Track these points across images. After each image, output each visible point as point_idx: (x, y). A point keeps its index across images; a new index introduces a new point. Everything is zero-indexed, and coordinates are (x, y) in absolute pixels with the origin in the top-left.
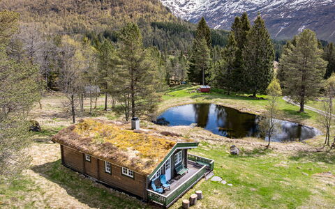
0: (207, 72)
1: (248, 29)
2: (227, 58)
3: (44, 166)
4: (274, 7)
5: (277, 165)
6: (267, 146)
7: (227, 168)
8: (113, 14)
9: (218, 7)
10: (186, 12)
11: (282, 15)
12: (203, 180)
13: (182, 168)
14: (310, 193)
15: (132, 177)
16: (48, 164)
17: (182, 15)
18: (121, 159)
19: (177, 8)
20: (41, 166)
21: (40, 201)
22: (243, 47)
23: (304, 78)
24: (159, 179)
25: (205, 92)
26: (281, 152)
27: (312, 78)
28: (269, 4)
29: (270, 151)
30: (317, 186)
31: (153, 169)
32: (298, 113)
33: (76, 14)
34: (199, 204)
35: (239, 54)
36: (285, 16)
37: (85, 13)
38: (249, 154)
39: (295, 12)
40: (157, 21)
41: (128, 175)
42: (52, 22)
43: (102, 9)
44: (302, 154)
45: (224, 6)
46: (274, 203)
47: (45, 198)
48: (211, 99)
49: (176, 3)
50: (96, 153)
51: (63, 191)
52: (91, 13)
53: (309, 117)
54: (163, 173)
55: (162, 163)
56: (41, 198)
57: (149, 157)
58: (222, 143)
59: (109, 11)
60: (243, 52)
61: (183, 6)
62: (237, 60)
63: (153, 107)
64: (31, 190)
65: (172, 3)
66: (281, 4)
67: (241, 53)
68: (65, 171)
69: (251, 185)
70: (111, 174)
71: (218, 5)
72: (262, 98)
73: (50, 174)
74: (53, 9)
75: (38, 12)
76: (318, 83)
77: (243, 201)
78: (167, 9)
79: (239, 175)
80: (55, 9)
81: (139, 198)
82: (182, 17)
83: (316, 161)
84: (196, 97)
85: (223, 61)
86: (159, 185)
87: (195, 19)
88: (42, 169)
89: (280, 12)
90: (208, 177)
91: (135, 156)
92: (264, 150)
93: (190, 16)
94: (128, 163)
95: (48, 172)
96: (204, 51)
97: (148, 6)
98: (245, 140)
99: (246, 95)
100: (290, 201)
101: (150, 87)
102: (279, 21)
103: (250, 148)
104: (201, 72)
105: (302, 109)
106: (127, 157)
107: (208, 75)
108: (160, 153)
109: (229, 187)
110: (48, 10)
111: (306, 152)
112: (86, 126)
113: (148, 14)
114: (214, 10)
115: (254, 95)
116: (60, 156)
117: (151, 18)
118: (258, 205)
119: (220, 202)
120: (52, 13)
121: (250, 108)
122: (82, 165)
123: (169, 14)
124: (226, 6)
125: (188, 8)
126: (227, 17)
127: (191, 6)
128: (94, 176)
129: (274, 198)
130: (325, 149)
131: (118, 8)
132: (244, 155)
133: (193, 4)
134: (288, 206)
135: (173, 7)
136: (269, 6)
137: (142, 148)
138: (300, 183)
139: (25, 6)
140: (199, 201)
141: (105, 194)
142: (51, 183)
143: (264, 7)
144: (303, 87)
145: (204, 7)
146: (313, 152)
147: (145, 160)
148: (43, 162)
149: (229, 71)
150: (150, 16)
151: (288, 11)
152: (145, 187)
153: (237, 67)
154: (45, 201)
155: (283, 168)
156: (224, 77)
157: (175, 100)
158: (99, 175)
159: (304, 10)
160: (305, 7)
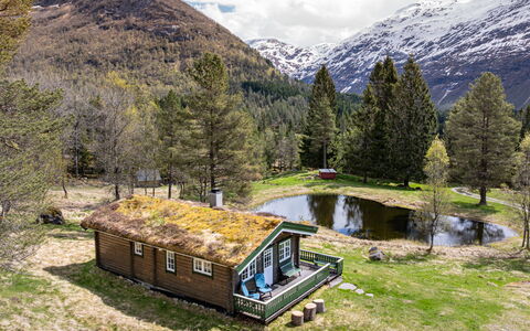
0: (330, 151)
1: (394, 81)
2: (361, 124)
3: (68, 267)
4: (434, 59)
5: (445, 272)
6: (429, 251)
7: (364, 273)
8: (182, 69)
9: (347, 60)
10: (297, 67)
11: (448, 71)
12: (325, 287)
13: (290, 267)
14: (502, 307)
15: (210, 274)
16: (75, 265)
17: (292, 72)
18: (191, 245)
19: (283, 61)
20: (63, 268)
21: (58, 308)
22: (387, 108)
23: (485, 150)
24: (253, 280)
25: (327, 179)
26: (451, 258)
27: (498, 150)
28: (426, 54)
29: (434, 257)
30: (512, 299)
31: (243, 258)
32: (477, 206)
33: (126, 69)
34: (319, 320)
35: (380, 118)
36: (453, 72)
37: (139, 67)
38: (399, 260)
39: (468, 65)
40: (252, 80)
41: (203, 272)
42: (88, 80)
43: (166, 61)
44: (485, 262)
45: (356, 57)
46: (444, 319)
47: (66, 304)
48: (338, 187)
49: (282, 52)
50: (151, 239)
51: (96, 298)
52: (149, 67)
53: (495, 212)
54: (260, 271)
55: (258, 249)
56: (60, 303)
57: (238, 241)
58: (355, 246)
59: (176, 65)
60: (387, 116)
61: (292, 57)
62: (377, 128)
63: (244, 186)
64: (44, 292)
65: (275, 54)
66: (445, 53)
67: (383, 117)
68: (101, 275)
69: (405, 296)
70: (175, 274)
71: (346, 56)
72: (418, 189)
73: (76, 278)
74: (89, 62)
75: (67, 66)
76: (508, 157)
77: (391, 316)
78: (268, 61)
79: (384, 282)
80: (93, 62)
81: (220, 309)
82: (290, 75)
83: (508, 270)
84: (313, 185)
85: (356, 128)
86: (254, 289)
87: (310, 77)
88: (65, 271)
89: (444, 67)
90: (333, 284)
91: (214, 241)
92: (425, 255)
93: (304, 72)
94: (203, 250)
95: (74, 275)
96: (326, 116)
97: (237, 57)
98: (393, 242)
99: (392, 184)
100: (469, 317)
101: (240, 154)
102: (443, 80)
103: (401, 253)
104: (322, 150)
105: (483, 201)
106: (202, 242)
107: (332, 155)
108: (255, 235)
109: (368, 298)
110: (81, 62)
111: (492, 258)
112: (137, 204)
113: (237, 69)
114: (341, 63)
115: (406, 184)
116: (93, 256)
117: (242, 75)
118: (417, 323)
119: (354, 317)
120: (87, 67)
121: (401, 199)
122: (129, 263)
123: (271, 69)
124: (360, 57)
125: (300, 61)
126: (362, 74)
127: (304, 58)
128: (149, 281)
129: (443, 313)
130: (522, 254)
131: (191, 60)
132: (391, 260)
133: (308, 55)
134: (467, 324)
135: (277, 60)
136: (427, 57)
137: (226, 229)
138: (484, 294)
139: (47, 57)
140: (318, 316)
141: (165, 306)
142: (78, 288)
143: (418, 58)
144: (484, 164)
145: (325, 59)
146: (504, 259)
147: (232, 245)
148: (66, 262)
149: (365, 145)
150: (240, 72)
151: (456, 65)
152: (231, 291)
153: (377, 138)
154: (66, 308)
155: (456, 276)
156: (358, 154)
157: (280, 189)
158: (155, 278)
159: (482, 63)
160: (483, 58)
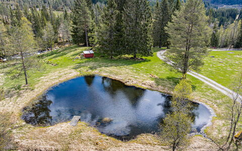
0: (89, 34)
2: (108, 22)
22: (123, 9)
25: (89, 58)
35: (119, 18)
62: (118, 24)
67: (121, 16)
72: (142, 59)
85: (104, 25)
96: (85, 13)
99: (127, 55)
104: (85, 34)
115: (135, 57)
149: (110, 36)
153: (118, 31)
156: (106, 42)
